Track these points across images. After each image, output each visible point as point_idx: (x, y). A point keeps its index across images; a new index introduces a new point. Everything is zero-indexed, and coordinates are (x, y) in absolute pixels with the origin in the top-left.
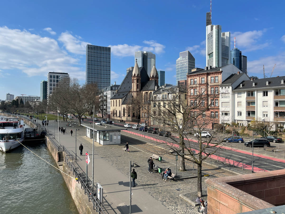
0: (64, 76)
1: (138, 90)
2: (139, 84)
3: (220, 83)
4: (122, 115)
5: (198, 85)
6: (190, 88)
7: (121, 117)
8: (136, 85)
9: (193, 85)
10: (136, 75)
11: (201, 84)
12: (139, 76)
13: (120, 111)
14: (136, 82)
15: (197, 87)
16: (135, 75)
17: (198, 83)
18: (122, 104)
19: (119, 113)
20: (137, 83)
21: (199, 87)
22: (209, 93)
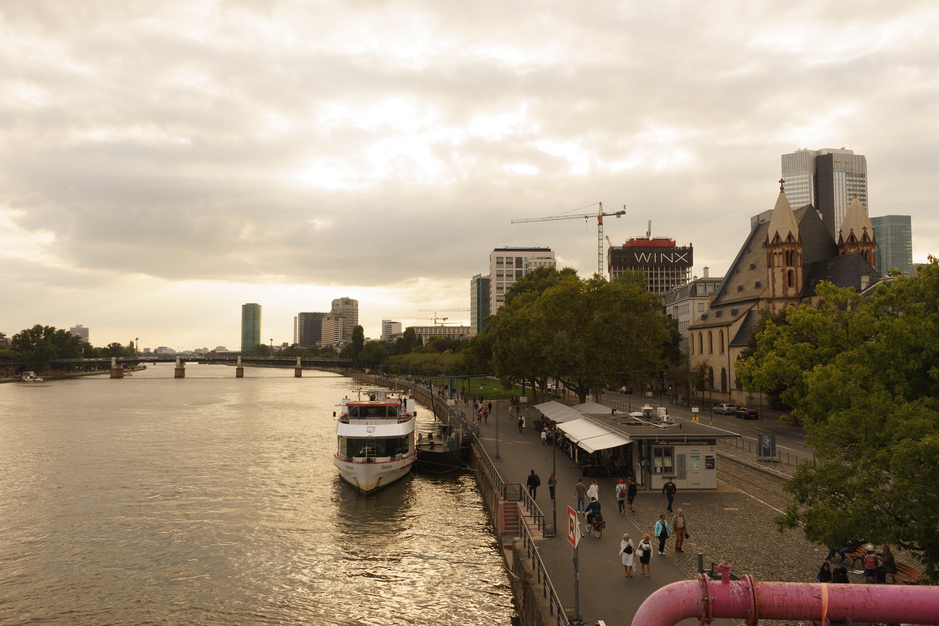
0: (538, 258)
1: (792, 292)
2: (793, 268)
4: (734, 386)
7: (730, 393)
8: (781, 274)
10: (784, 238)
12: (792, 241)
13: (723, 370)
14: (781, 264)
16: (777, 236)
18: (730, 347)
19: (720, 377)
20: (788, 268)
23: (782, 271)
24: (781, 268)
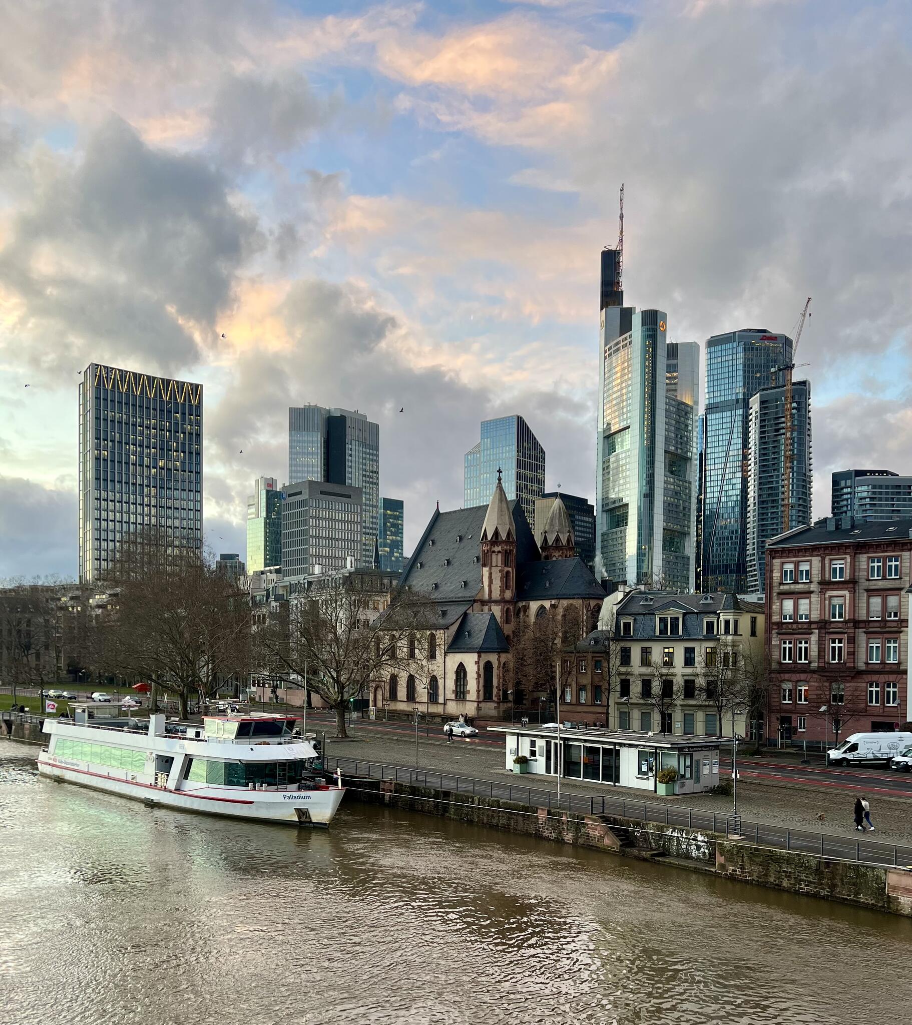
1: (508, 595)
2: (510, 569)
3: (907, 583)
4: (450, 696)
7: (445, 704)
11: (830, 583)
12: (511, 540)
13: (433, 678)
14: (500, 564)
15: (811, 591)
16: (496, 533)
17: (816, 578)
18: (446, 652)
19: (428, 686)
20: (506, 569)
21: (822, 592)
22: (862, 615)
23: (500, 571)
24: (500, 568)
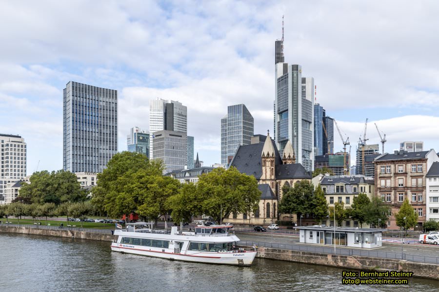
1: (273, 177)
3: (425, 173)
5: (392, 175)
6: (380, 177)
7: (250, 219)
8: (270, 170)
9: (385, 175)
10: (271, 155)
11: (398, 174)
12: (274, 156)
14: (269, 165)
15: (391, 177)
16: (268, 154)
17: (393, 172)
20: (272, 167)
21: (395, 177)
22: (409, 185)
